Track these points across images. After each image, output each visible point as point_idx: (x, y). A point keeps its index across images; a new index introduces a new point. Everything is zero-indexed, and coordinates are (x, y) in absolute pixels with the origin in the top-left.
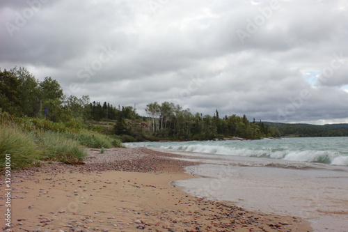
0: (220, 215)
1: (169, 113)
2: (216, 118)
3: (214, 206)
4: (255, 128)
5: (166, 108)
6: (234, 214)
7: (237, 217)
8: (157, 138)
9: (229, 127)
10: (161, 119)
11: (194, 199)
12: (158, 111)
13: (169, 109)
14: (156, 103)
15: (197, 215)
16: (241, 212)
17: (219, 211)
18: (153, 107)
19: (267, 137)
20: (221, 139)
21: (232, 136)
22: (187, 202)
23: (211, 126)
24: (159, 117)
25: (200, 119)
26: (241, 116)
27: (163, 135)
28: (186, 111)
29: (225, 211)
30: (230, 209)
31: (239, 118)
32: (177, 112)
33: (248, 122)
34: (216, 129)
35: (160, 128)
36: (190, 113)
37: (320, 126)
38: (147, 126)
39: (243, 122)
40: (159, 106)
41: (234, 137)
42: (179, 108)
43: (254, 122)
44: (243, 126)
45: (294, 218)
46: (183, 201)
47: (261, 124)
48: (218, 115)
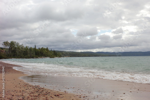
0: (34, 92)
1: (14, 46)
2: (35, 49)
3: (31, 88)
4: (51, 53)
5: (12, 44)
6: (40, 91)
7: (41, 92)
8: (8, 57)
9: (41, 53)
10: (10, 48)
11: (23, 85)
12: (8, 45)
13: (14, 44)
14: (7, 41)
15: (23, 92)
16: (43, 90)
17: (33, 90)
18: (6, 43)
19: (57, 57)
20: (37, 58)
21: (42, 56)
22: (19, 86)
23: (32, 52)
24: (9, 48)
25: (28, 49)
26: (46, 48)
27: (10, 56)
28: (21, 45)
29: (36, 90)
30: (38, 89)
31: (45, 49)
32: (17, 45)
33: (49, 50)
34: (34, 54)
35: (9, 53)
36: (23, 46)
37: (78, 52)
38: (3, 52)
39: (47, 50)
40: (9, 43)
41: (43, 57)
42: (18, 44)
43: (51, 51)
44: (46, 52)
45: (65, 91)
46: (17, 86)
47: (54, 51)
48: (35, 47)
